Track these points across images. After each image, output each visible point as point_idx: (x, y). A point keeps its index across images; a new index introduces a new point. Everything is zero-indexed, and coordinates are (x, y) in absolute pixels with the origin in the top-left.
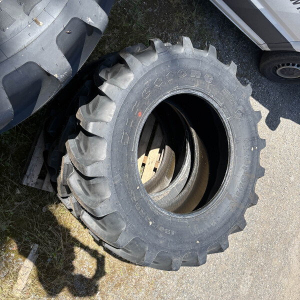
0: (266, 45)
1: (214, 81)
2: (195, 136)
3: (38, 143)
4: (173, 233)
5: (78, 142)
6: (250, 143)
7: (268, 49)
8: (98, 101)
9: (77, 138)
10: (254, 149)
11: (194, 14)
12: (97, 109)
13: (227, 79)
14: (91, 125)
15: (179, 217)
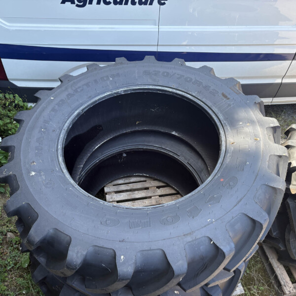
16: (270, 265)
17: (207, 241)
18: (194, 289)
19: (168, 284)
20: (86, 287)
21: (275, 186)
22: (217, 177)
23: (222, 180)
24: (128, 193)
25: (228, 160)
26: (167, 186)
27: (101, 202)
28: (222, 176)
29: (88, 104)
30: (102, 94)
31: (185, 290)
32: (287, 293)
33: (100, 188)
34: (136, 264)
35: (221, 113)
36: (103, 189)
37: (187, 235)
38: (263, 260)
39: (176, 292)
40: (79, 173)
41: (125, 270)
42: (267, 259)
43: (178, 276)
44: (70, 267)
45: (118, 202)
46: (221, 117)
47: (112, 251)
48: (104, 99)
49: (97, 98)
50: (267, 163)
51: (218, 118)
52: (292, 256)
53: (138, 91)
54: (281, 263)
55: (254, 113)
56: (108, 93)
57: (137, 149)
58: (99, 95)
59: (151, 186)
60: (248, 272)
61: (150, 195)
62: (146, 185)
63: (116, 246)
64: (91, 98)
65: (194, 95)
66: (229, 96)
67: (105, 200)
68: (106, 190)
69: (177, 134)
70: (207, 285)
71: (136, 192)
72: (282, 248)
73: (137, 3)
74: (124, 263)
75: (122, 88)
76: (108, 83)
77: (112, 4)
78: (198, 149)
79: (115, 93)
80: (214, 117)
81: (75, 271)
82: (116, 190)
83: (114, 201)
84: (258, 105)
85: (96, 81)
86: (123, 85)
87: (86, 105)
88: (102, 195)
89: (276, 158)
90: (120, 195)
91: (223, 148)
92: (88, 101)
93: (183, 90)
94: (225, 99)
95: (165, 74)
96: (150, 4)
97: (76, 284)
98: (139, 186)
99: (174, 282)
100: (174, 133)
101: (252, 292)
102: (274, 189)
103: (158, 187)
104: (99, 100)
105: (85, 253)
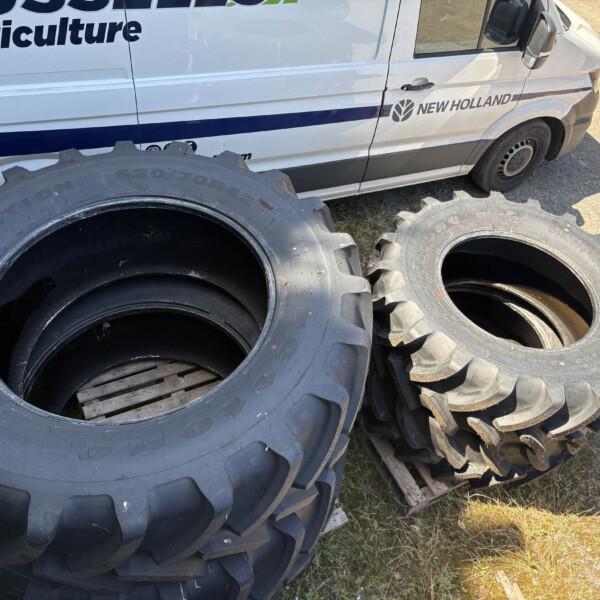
0: (464, 166)
1: (461, 218)
2: (506, 288)
3: (381, 454)
4: (594, 356)
5: (419, 364)
6: (557, 229)
7: (471, 167)
8: (396, 317)
9: (414, 364)
10: (569, 228)
11: (370, 220)
12: (404, 321)
13: (468, 205)
14: (413, 331)
15: (583, 341)
16: (385, 467)
17: (260, 447)
18: (253, 528)
19: (208, 529)
20: (70, 571)
21: (354, 343)
22: (266, 343)
23: (274, 347)
24: (125, 395)
25: (281, 313)
26: (198, 368)
27: (75, 422)
28: (274, 341)
29: (18, 246)
30: (42, 224)
31: (238, 534)
32: (414, 504)
33: (69, 396)
34: (150, 508)
35: (262, 234)
36: (75, 397)
37: (227, 445)
38: (374, 462)
39: (225, 541)
40: (21, 377)
41: (133, 523)
42: (379, 457)
43: (221, 512)
44: (35, 542)
45: (108, 415)
46: (263, 242)
47: (106, 499)
48: (48, 234)
49: (34, 234)
50: (339, 308)
51: (259, 243)
52: (412, 446)
53: (112, 210)
54: (401, 460)
55: (313, 229)
56: (55, 222)
57: (128, 312)
58: (37, 226)
59: (166, 374)
60: (353, 487)
61: (167, 391)
62: (158, 374)
63: (111, 489)
64: (21, 235)
65: (214, 206)
66: (272, 205)
67: (83, 417)
68: (81, 397)
69: (198, 276)
70: (272, 517)
71: (140, 391)
72: (397, 436)
73: (84, 40)
74: (130, 512)
75: (79, 207)
76: (52, 201)
77: (33, 44)
78: (239, 298)
79: (68, 219)
80: (252, 242)
81: (46, 546)
82: (100, 394)
83: (101, 415)
84: (320, 215)
85: (26, 202)
86: (81, 201)
87: (14, 250)
88: (74, 409)
89: (353, 298)
90: (111, 403)
91: (272, 294)
92: (17, 242)
93: (193, 199)
94: (266, 210)
95: (158, 174)
96: (108, 41)
97: (51, 572)
98: (144, 378)
99: (217, 523)
100: (192, 274)
101: (362, 517)
102: (354, 348)
103: (181, 374)
104: (38, 236)
105: (58, 513)
